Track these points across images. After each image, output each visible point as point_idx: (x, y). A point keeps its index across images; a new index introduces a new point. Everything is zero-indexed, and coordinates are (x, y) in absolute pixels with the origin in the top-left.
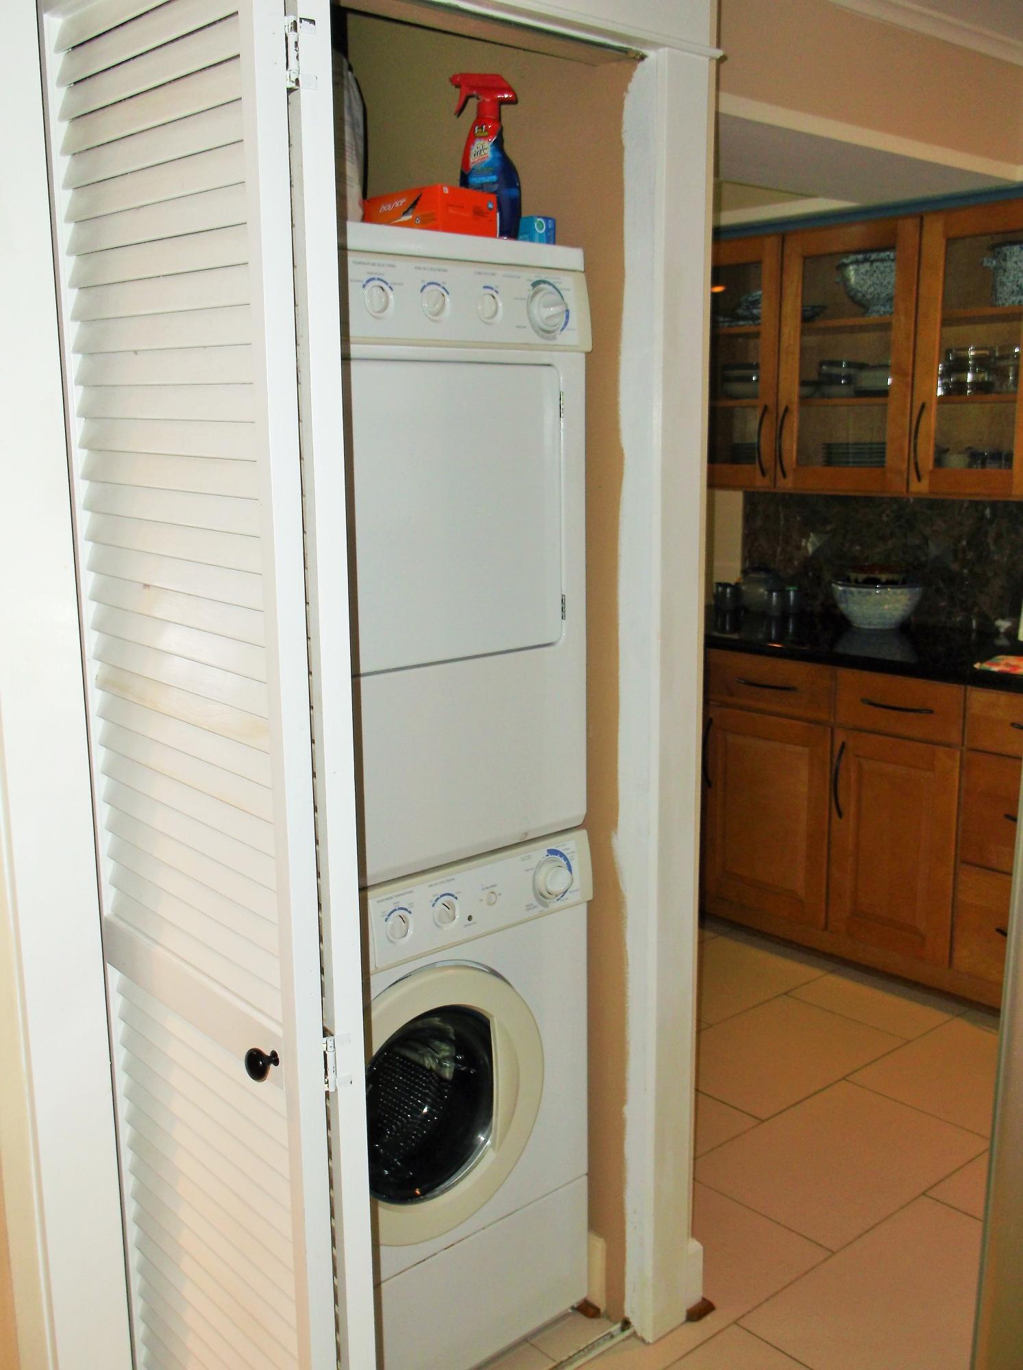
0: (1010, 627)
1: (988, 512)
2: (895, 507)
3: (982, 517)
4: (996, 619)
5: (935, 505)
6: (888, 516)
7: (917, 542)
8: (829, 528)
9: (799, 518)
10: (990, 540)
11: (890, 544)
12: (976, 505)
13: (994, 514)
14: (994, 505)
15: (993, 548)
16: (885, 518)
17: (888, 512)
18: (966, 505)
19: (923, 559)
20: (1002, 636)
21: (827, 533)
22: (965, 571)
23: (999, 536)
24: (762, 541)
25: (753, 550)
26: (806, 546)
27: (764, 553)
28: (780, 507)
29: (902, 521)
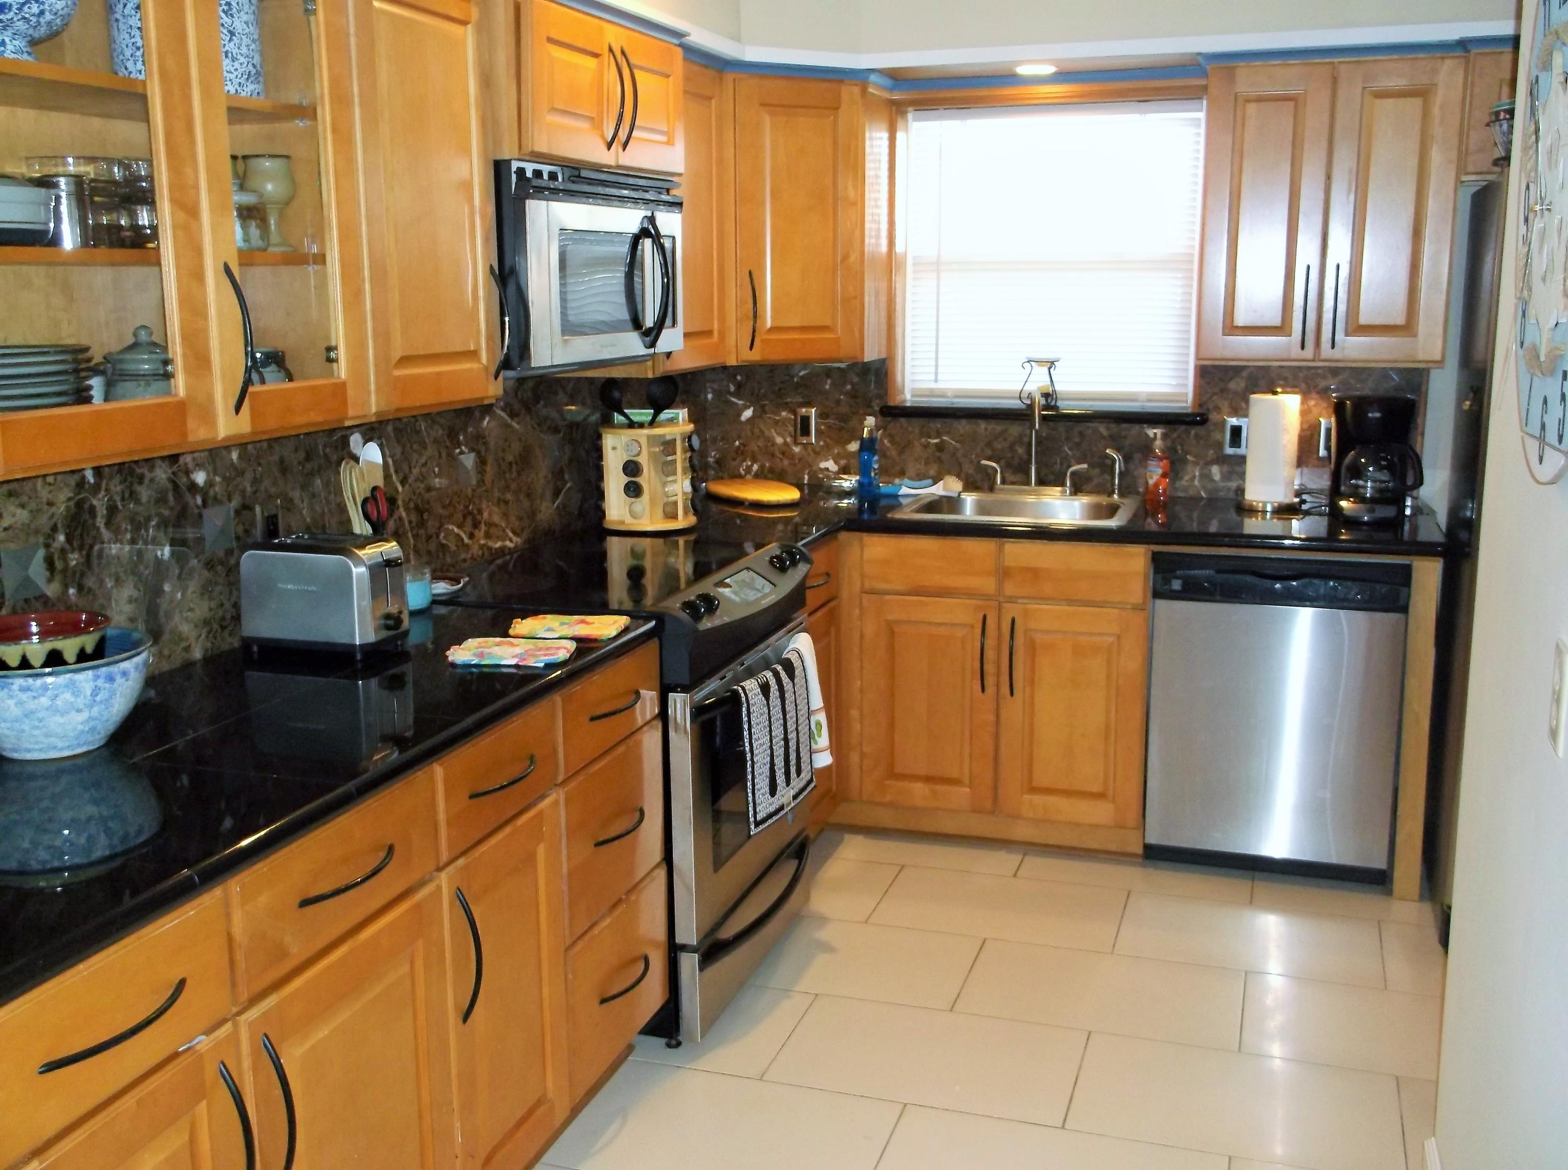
12: (69, 474)
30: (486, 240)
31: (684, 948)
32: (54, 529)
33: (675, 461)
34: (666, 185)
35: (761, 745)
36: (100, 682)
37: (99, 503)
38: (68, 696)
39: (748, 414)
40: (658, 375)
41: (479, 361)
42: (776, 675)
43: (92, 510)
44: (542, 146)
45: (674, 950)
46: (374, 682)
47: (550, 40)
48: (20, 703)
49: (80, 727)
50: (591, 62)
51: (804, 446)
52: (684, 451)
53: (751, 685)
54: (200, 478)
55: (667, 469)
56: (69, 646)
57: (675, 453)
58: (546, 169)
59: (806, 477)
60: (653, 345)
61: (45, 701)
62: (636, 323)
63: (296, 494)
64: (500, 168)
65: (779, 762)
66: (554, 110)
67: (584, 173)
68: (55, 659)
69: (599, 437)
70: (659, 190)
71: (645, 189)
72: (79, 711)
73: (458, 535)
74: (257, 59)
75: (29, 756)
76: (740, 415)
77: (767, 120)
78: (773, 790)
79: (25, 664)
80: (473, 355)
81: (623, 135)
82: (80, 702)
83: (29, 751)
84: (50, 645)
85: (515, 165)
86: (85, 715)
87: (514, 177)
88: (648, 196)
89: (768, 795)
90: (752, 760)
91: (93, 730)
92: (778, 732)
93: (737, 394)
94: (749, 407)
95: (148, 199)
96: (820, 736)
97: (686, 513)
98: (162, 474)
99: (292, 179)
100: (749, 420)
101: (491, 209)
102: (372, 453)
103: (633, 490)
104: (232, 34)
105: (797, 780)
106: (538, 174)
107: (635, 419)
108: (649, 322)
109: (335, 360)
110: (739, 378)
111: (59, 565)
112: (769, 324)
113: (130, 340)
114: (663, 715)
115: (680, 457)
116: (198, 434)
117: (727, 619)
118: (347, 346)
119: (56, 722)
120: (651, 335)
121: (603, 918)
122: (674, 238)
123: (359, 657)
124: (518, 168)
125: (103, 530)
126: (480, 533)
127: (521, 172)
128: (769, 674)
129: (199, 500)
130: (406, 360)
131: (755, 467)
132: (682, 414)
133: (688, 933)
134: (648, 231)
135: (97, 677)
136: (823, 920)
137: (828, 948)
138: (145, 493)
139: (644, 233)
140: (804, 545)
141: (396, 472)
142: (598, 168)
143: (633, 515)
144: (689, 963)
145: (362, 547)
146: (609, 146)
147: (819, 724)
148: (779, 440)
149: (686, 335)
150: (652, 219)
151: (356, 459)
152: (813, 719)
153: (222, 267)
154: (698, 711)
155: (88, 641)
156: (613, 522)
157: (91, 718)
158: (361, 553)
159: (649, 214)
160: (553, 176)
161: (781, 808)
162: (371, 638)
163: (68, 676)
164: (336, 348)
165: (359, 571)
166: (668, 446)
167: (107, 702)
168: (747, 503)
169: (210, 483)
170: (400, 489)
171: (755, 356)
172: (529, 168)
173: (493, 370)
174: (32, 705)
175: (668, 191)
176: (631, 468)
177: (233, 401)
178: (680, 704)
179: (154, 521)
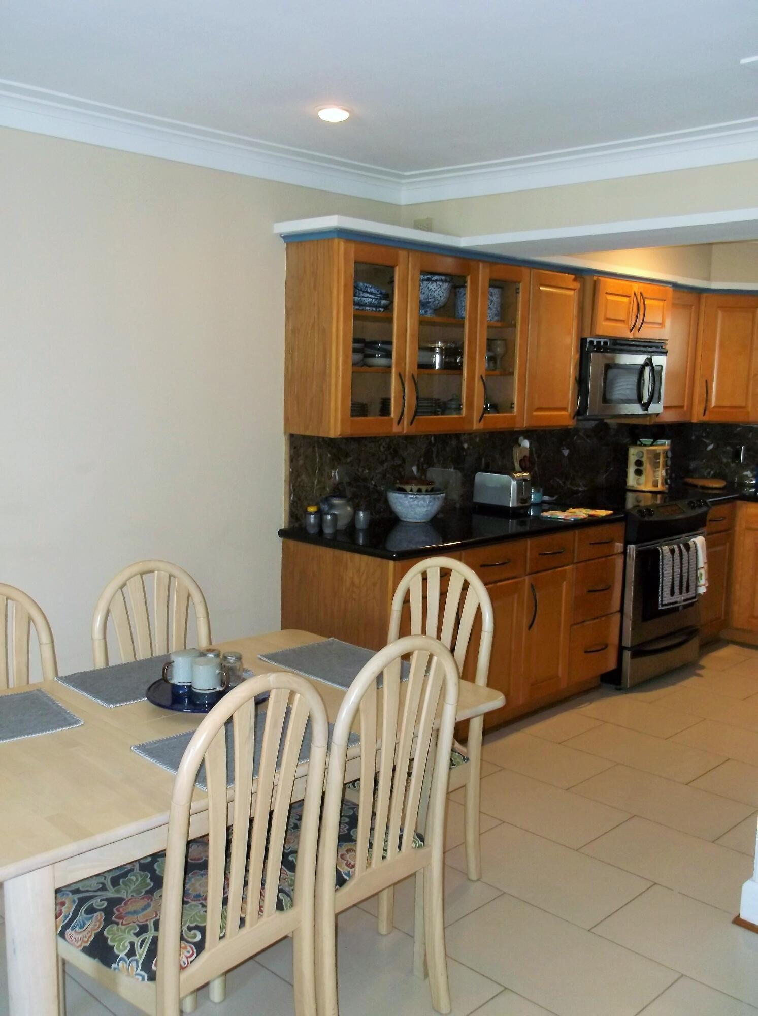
1: (432, 440)
2: (388, 440)
3: (430, 443)
5: (409, 439)
7: (399, 462)
8: (349, 460)
9: (329, 455)
10: (434, 455)
11: (385, 465)
12: (427, 437)
13: (435, 439)
14: (435, 436)
16: (382, 449)
17: (384, 445)
18: (423, 437)
19: (403, 473)
21: (348, 464)
23: (438, 452)
24: (303, 477)
25: (297, 484)
26: (335, 475)
27: (305, 485)
28: (316, 448)
29: (392, 450)
30: (575, 367)
31: (626, 648)
32: (421, 457)
33: (659, 462)
34: (662, 345)
35: (668, 573)
36: (431, 499)
37: (434, 449)
38: (422, 502)
39: (711, 447)
40: (652, 423)
41: (567, 411)
42: (680, 548)
43: (432, 451)
44: (600, 333)
45: (621, 649)
46: (515, 521)
47: (607, 293)
48: (409, 502)
49: (424, 513)
50: (626, 300)
51: (737, 464)
52: (664, 458)
53: (666, 549)
54: (466, 446)
55: (655, 465)
56: (424, 488)
57: (659, 459)
58: (602, 341)
59: (736, 479)
60: (647, 410)
61: (416, 503)
62: (640, 400)
63: (497, 456)
64: (583, 341)
65: (677, 583)
66: (608, 319)
67: (618, 342)
68: (419, 491)
69: (627, 450)
70: (657, 347)
71: (651, 347)
72: (424, 507)
73: (558, 482)
74: (499, 309)
75: (409, 520)
76: (707, 447)
77: (720, 314)
78: (672, 593)
79: (411, 491)
80: (565, 409)
81: (638, 325)
82: (425, 504)
83: (409, 518)
84: (418, 487)
85: (589, 340)
86: (425, 509)
87: (588, 344)
88: (650, 349)
89: (669, 595)
90: (662, 578)
91: (427, 515)
92: (677, 570)
93: (707, 437)
94: (712, 444)
95: (461, 354)
96: (701, 579)
97: (662, 484)
98: (454, 443)
99: (506, 346)
100: (711, 450)
101: (578, 356)
102: (526, 444)
103: (639, 473)
104: (492, 302)
105: (686, 594)
106: (599, 343)
107: (644, 443)
108: (645, 399)
109: (513, 408)
110: (708, 430)
111: (421, 467)
112: (713, 404)
113: (451, 398)
114: (625, 552)
115: (661, 460)
116: (467, 427)
117: (656, 519)
118: (518, 403)
119: (418, 510)
120: (646, 406)
121: (589, 620)
122: (662, 366)
123: (511, 512)
124: (590, 341)
125: (435, 459)
126: (568, 483)
127: (591, 342)
128: (675, 546)
129: (464, 453)
130: (540, 409)
131: (712, 473)
132: (667, 442)
133: (627, 642)
134: (649, 362)
135: (430, 498)
136: (702, 667)
137: (699, 675)
138: (448, 449)
139: (646, 364)
140: (710, 502)
141: (536, 453)
142: (627, 340)
143: (638, 484)
144: (627, 654)
145: (516, 473)
146: (631, 330)
147: (701, 575)
148: (725, 460)
149: (665, 408)
150: (650, 359)
151: (520, 446)
152: (699, 572)
153: (480, 376)
154: (639, 554)
155: (429, 488)
156: (629, 486)
157: (427, 510)
158: (515, 475)
159: (649, 356)
160: (606, 343)
161: (676, 603)
162: (515, 505)
163: (423, 496)
164: (514, 404)
165: (514, 483)
166: (657, 456)
167: (432, 506)
168: (699, 487)
169: (468, 448)
170: (536, 459)
171: (706, 418)
172: (595, 341)
173: (572, 415)
174: (412, 503)
175: (662, 347)
176: (639, 463)
177: (478, 419)
178: (632, 548)
179: (450, 459)
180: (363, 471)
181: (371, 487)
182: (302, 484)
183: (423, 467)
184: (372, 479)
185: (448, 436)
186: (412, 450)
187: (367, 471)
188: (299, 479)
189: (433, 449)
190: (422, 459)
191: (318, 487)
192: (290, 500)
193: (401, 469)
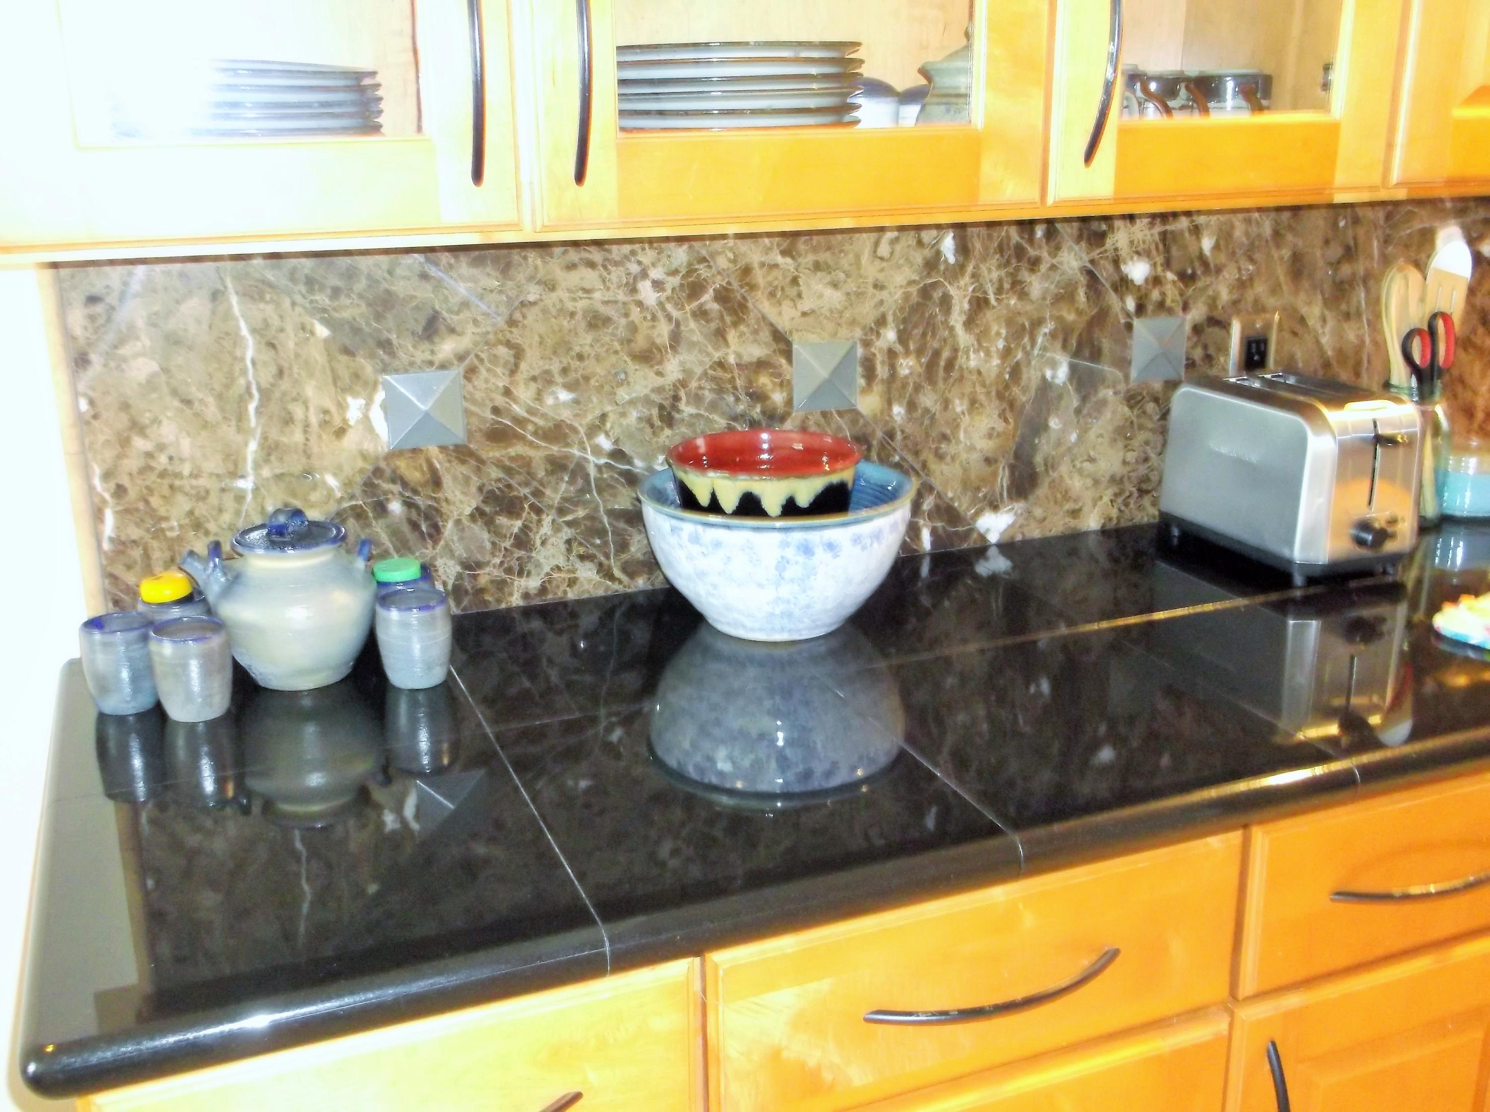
0: (1012, 526)
1: (948, 244)
3: (932, 264)
4: (978, 513)
6: (658, 285)
7: (755, 351)
8: (447, 347)
9: (322, 331)
10: (957, 319)
11: (673, 369)
13: (963, 249)
15: (964, 338)
16: (647, 293)
17: (656, 274)
19: (778, 398)
20: (993, 552)
21: (443, 366)
22: (898, 410)
23: (979, 304)
24: (168, 431)
25: (132, 463)
26: (366, 419)
27: (186, 470)
28: (234, 300)
29: (707, 297)
37: (959, 292)
54: (1138, 271)
68: (748, 507)
98: (1071, 260)
111: (881, 372)
125: (960, 331)
129: (1131, 305)
138: (1038, 285)
155: (809, 488)
158: (1330, 415)
162: (1327, 555)
169: (1154, 281)
179: (1048, 328)
180: (539, 397)
181: (593, 462)
182: (163, 459)
183: (893, 367)
184: (594, 430)
185: (1039, 232)
186: (833, 298)
187: (564, 396)
188: (140, 444)
189: (952, 291)
190: (890, 335)
191: (266, 472)
192: (98, 538)
193: (764, 380)
